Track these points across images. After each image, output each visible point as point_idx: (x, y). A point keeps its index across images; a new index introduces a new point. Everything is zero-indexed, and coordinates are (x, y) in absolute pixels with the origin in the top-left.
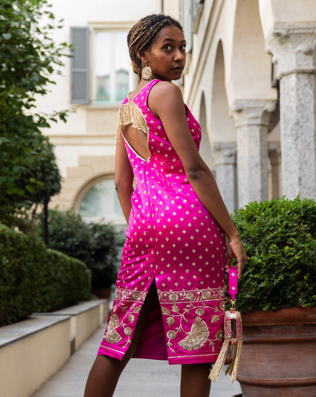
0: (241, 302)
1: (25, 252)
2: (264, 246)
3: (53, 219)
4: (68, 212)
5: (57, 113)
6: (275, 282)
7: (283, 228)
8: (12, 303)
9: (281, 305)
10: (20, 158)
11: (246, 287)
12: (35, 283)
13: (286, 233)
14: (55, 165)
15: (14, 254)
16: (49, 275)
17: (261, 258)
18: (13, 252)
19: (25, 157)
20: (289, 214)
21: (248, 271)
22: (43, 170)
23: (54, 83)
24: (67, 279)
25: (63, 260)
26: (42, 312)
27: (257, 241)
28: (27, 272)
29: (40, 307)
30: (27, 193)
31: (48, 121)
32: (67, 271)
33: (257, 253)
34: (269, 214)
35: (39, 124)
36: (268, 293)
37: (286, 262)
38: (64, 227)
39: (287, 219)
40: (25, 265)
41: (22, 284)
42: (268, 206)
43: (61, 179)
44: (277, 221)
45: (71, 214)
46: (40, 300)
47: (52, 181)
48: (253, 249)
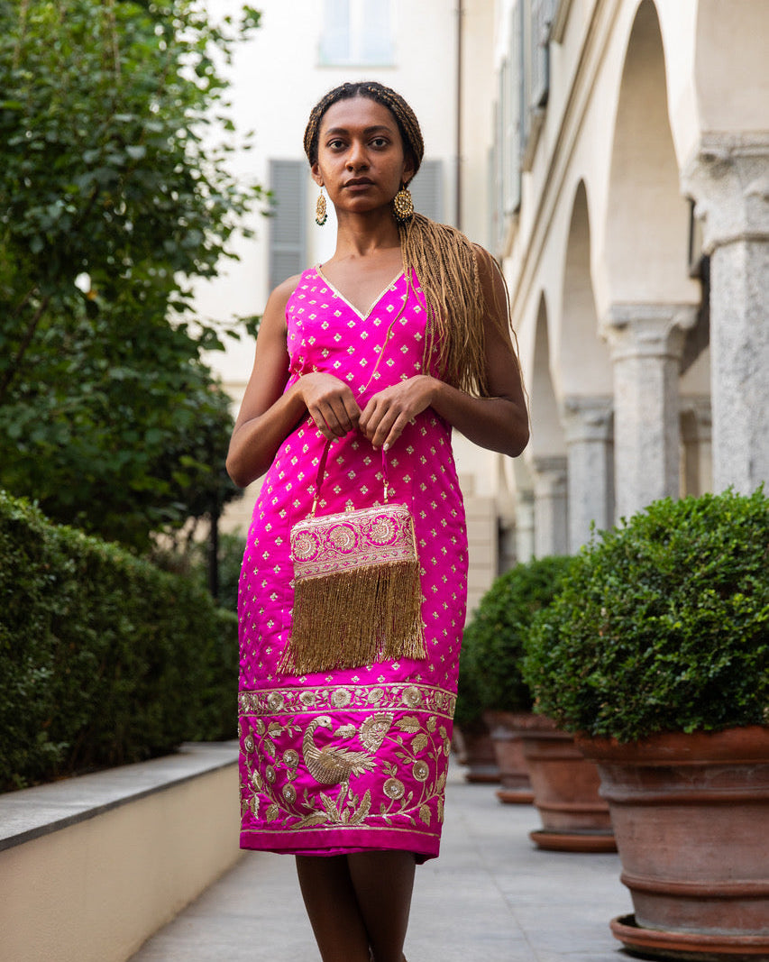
0: (637, 714)
1: (169, 611)
2: (688, 593)
5: (241, 320)
6: (712, 672)
7: (729, 556)
8: (140, 717)
9: (723, 720)
10: (160, 415)
11: (647, 682)
12: (191, 678)
13: (735, 566)
15: (146, 614)
17: (682, 619)
18: (145, 608)
19: (171, 412)
20: (742, 525)
21: (652, 646)
23: (235, 257)
26: (204, 740)
27: (673, 581)
28: (173, 653)
30: (175, 486)
31: (222, 337)
33: (672, 609)
34: (697, 525)
35: (202, 341)
36: (697, 694)
37: (735, 629)
39: (739, 535)
40: (169, 637)
41: (162, 679)
42: (695, 507)
44: (717, 538)
48: (663, 599)
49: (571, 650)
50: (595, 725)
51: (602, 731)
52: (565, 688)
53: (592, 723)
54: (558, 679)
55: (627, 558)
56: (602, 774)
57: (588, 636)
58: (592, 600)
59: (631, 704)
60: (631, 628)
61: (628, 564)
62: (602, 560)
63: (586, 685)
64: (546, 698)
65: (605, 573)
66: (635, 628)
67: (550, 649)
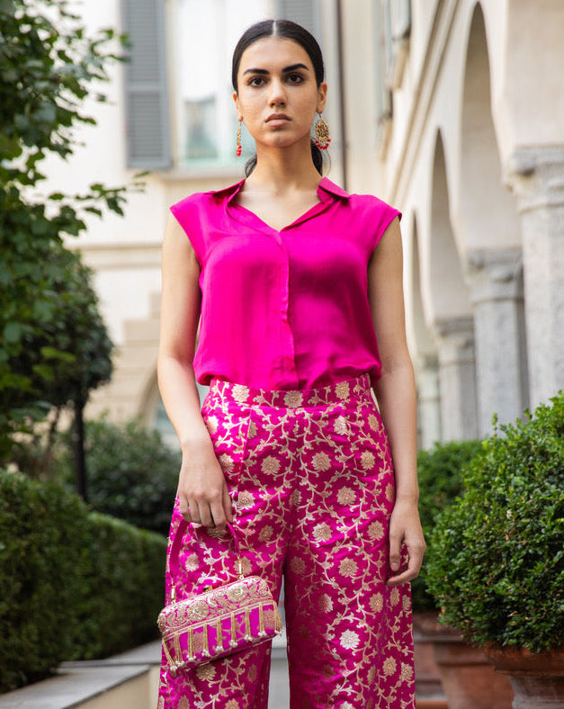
0: (548, 622)
1: (40, 523)
3: (97, 442)
4: (130, 427)
8: (14, 640)
10: (18, 306)
11: (558, 588)
12: (65, 594)
14: (99, 317)
15: (15, 529)
16: (94, 574)
18: (14, 523)
22: (70, 329)
23: (91, 121)
24: (136, 581)
25: (125, 538)
26: (82, 658)
28: (45, 569)
29: (79, 647)
30: (38, 383)
31: (82, 215)
32: (136, 562)
35: (60, 222)
38: (123, 460)
40: (41, 551)
41: (35, 597)
43: (113, 349)
45: (137, 430)
46: (78, 631)
47: (93, 355)
49: (476, 556)
50: (505, 635)
51: (513, 641)
52: (471, 598)
53: (502, 633)
54: (463, 587)
55: (533, 455)
56: (515, 686)
57: (494, 540)
58: (497, 500)
59: (543, 611)
60: (539, 530)
61: (535, 461)
62: (506, 458)
63: (493, 593)
64: (452, 608)
65: (511, 472)
66: (543, 531)
67: (454, 555)
